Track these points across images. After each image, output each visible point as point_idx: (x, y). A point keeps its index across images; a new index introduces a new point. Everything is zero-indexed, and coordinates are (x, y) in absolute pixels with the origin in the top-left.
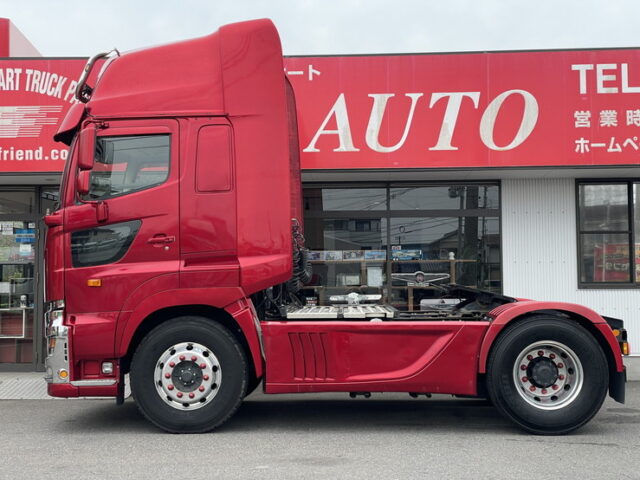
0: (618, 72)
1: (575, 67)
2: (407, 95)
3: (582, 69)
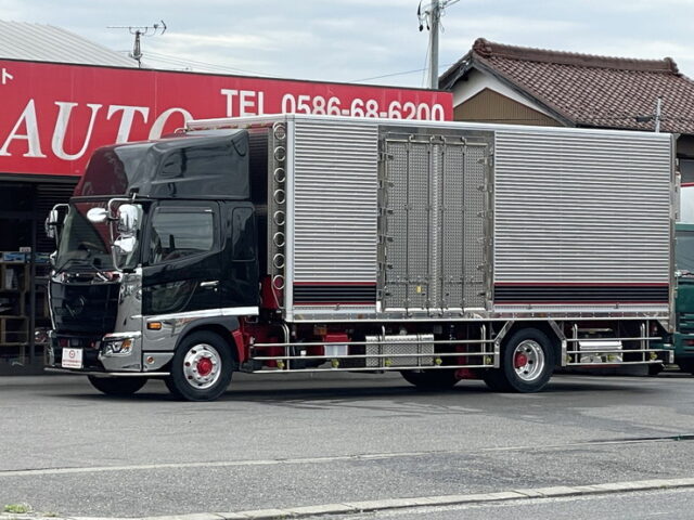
0: (255, 99)
1: (224, 92)
2: (89, 105)
3: (229, 93)
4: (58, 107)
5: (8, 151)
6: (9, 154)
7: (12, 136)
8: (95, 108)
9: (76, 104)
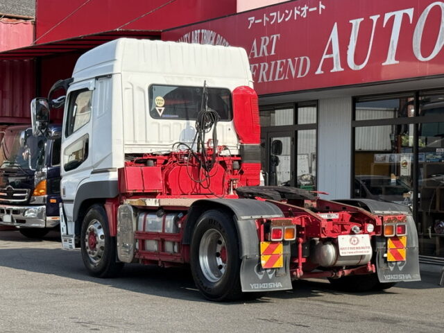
2: (370, 18)
4: (351, 24)
5: (322, 70)
6: (322, 72)
7: (325, 56)
8: (375, 18)
9: (363, 19)
